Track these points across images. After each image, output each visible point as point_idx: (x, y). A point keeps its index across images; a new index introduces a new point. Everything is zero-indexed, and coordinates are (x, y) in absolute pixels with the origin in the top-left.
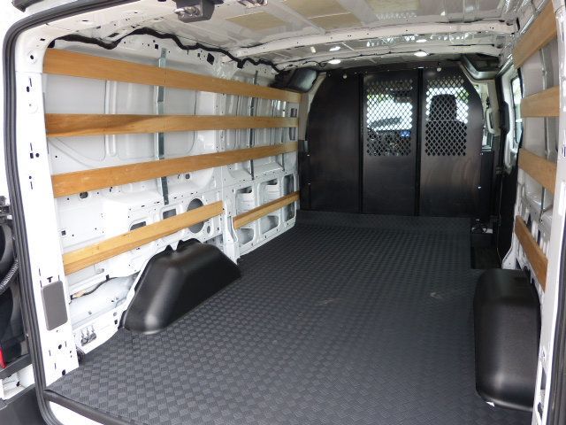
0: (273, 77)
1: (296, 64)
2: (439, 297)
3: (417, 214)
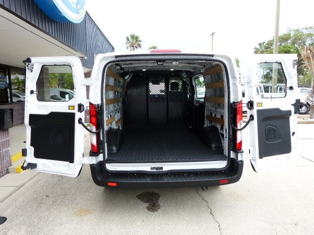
0: (121, 73)
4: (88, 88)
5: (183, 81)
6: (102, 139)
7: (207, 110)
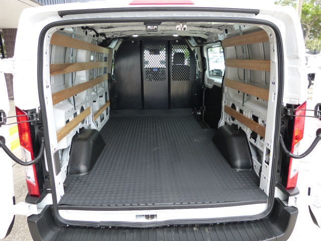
0: (102, 41)
1: (116, 35)
2: (198, 141)
3: (169, 108)
4: (9, 78)
5: (189, 49)
6: (47, 169)
7: (227, 99)
